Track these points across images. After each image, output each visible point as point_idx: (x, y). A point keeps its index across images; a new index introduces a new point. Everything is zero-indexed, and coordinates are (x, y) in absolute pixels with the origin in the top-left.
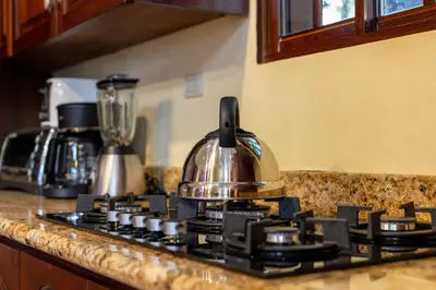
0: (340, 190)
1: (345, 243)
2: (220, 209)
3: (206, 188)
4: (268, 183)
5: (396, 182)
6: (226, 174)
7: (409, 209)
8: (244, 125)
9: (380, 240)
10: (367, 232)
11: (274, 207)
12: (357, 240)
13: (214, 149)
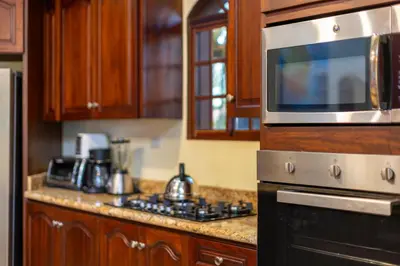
0: (219, 194)
1: (220, 213)
2: (180, 201)
3: (175, 195)
4: (195, 193)
5: (238, 192)
6: (182, 190)
7: (241, 202)
8: (187, 173)
9: (231, 212)
10: (227, 210)
11: (198, 201)
12: (224, 212)
13: (177, 182)
